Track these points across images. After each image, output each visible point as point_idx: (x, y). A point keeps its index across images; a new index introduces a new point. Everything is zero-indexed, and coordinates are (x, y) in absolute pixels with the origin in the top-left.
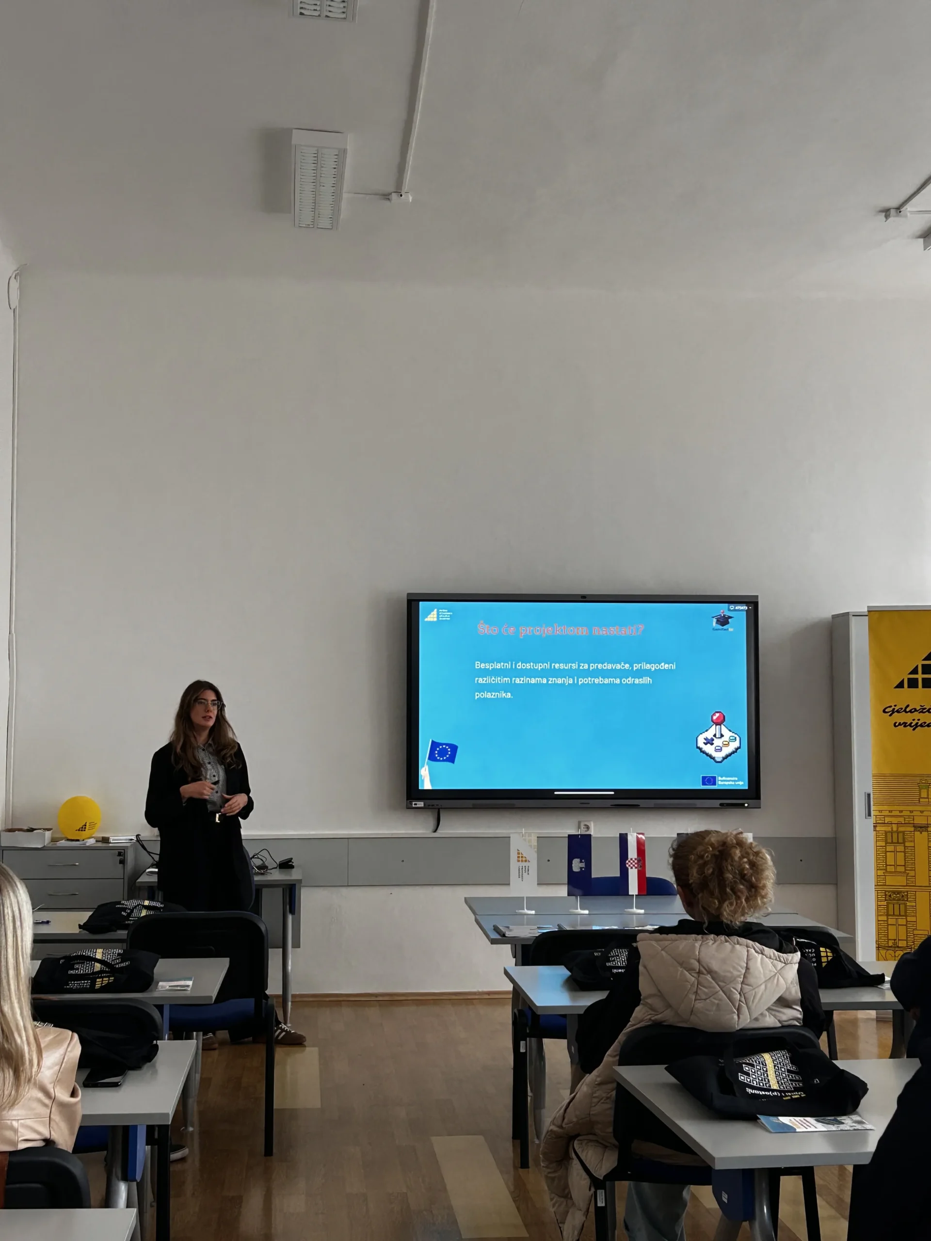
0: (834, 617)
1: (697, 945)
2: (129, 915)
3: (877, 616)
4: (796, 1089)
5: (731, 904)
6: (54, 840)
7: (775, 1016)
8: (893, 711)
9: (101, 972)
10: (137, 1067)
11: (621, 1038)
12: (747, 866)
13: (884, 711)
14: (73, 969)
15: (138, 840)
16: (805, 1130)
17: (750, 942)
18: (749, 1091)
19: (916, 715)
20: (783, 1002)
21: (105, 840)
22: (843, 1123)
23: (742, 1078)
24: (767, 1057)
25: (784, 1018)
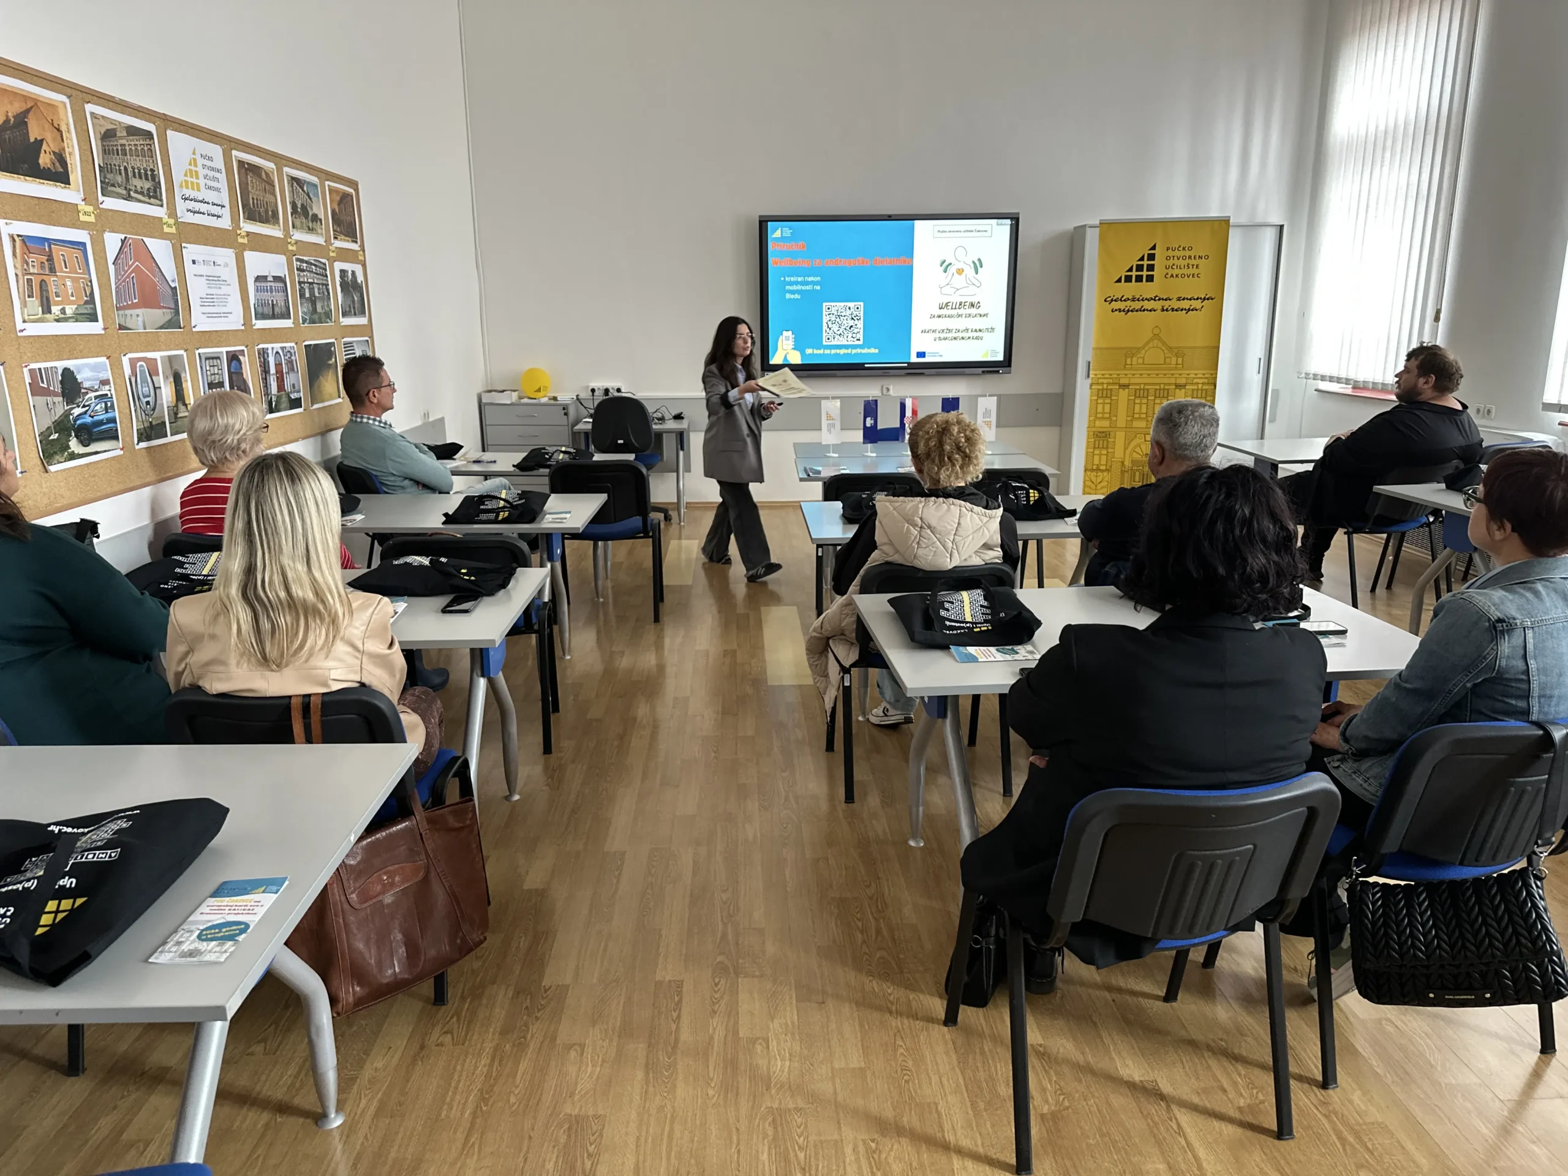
0: (1075, 228)
1: (921, 506)
2: (551, 457)
3: (1106, 226)
4: (986, 621)
5: (948, 470)
6: (521, 398)
7: (980, 556)
8: (1112, 300)
9: (504, 507)
10: (491, 593)
11: (862, 572)
12: (963, 440)
13: (1105, 301)
14: (484, 505)
15: (578, 399)
16: (985, 660)
17: (963, 503)
18: (948, 623)
19: (1129, 303)
20: (987, 546)
21: (555, 399)
22: (1018, 653)
23: (943, 613)
24: (965, 595)
25: (987, 558)
